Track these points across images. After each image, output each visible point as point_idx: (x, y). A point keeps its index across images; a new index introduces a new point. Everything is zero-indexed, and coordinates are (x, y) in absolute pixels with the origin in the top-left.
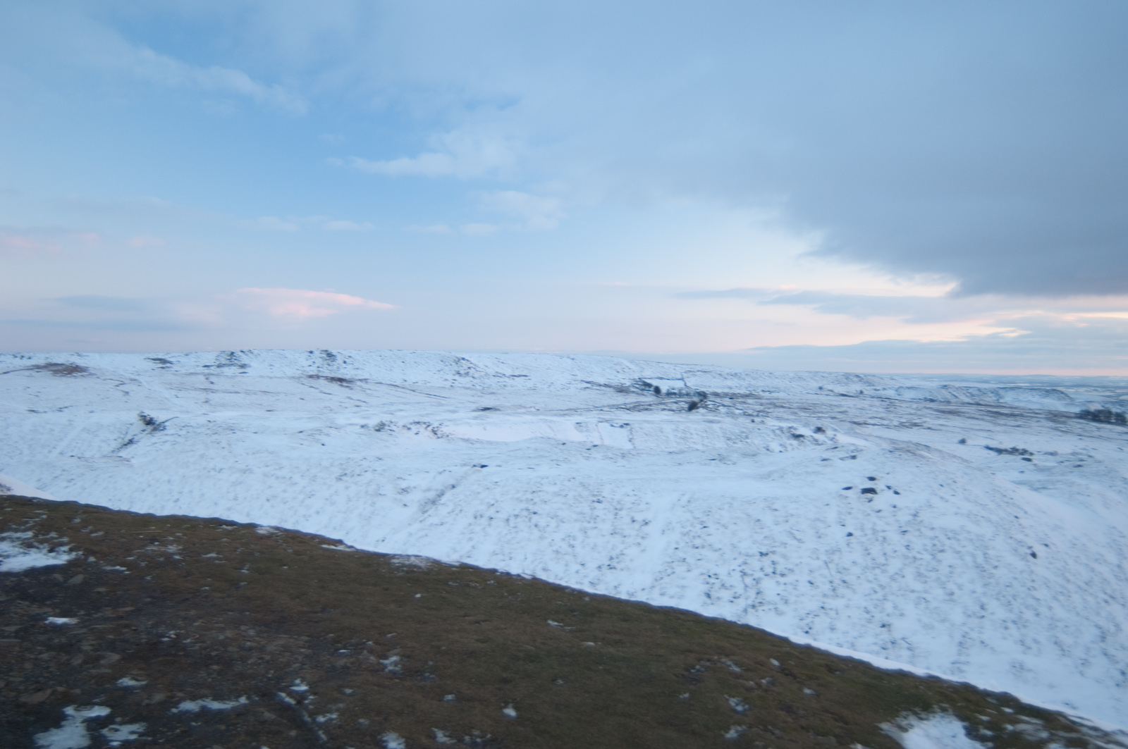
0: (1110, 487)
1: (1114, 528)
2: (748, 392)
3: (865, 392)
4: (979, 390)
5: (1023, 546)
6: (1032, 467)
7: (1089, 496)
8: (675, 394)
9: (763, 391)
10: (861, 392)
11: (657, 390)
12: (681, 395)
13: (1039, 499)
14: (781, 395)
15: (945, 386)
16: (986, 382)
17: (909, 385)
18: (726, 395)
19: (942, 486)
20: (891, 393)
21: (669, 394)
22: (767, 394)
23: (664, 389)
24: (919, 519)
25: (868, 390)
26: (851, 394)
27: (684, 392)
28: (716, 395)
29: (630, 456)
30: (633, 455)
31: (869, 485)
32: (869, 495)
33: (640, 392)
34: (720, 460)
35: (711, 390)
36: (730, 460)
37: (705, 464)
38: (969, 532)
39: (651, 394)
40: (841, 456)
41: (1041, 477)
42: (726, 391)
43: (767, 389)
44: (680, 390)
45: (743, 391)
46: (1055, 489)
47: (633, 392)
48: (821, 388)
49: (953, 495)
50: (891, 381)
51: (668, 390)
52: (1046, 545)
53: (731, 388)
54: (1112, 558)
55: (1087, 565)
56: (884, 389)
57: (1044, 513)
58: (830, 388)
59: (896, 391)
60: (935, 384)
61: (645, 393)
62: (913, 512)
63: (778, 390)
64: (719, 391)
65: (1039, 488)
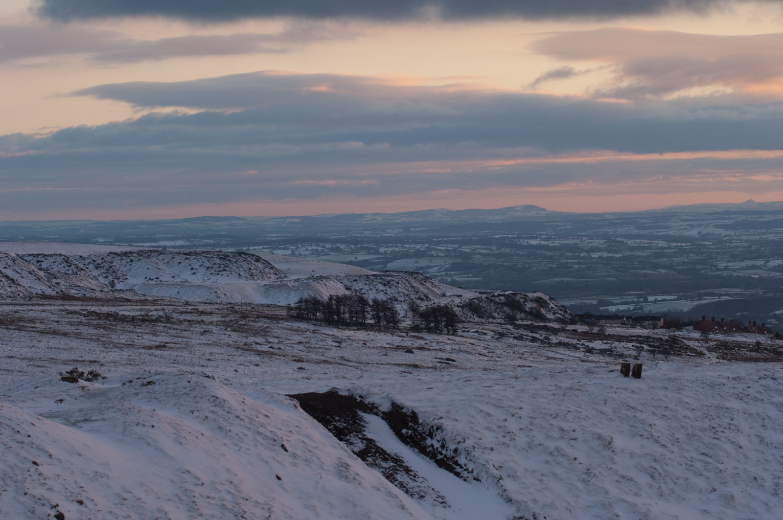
0: (192, 412)
1: (189, 472)
5: (43, 505)
7: (153, 426)
13: (76, 436)
41: (86, 404)
46: (104, 419)
52: (81, 503)
57: (80, 455)
65: (79, 422)
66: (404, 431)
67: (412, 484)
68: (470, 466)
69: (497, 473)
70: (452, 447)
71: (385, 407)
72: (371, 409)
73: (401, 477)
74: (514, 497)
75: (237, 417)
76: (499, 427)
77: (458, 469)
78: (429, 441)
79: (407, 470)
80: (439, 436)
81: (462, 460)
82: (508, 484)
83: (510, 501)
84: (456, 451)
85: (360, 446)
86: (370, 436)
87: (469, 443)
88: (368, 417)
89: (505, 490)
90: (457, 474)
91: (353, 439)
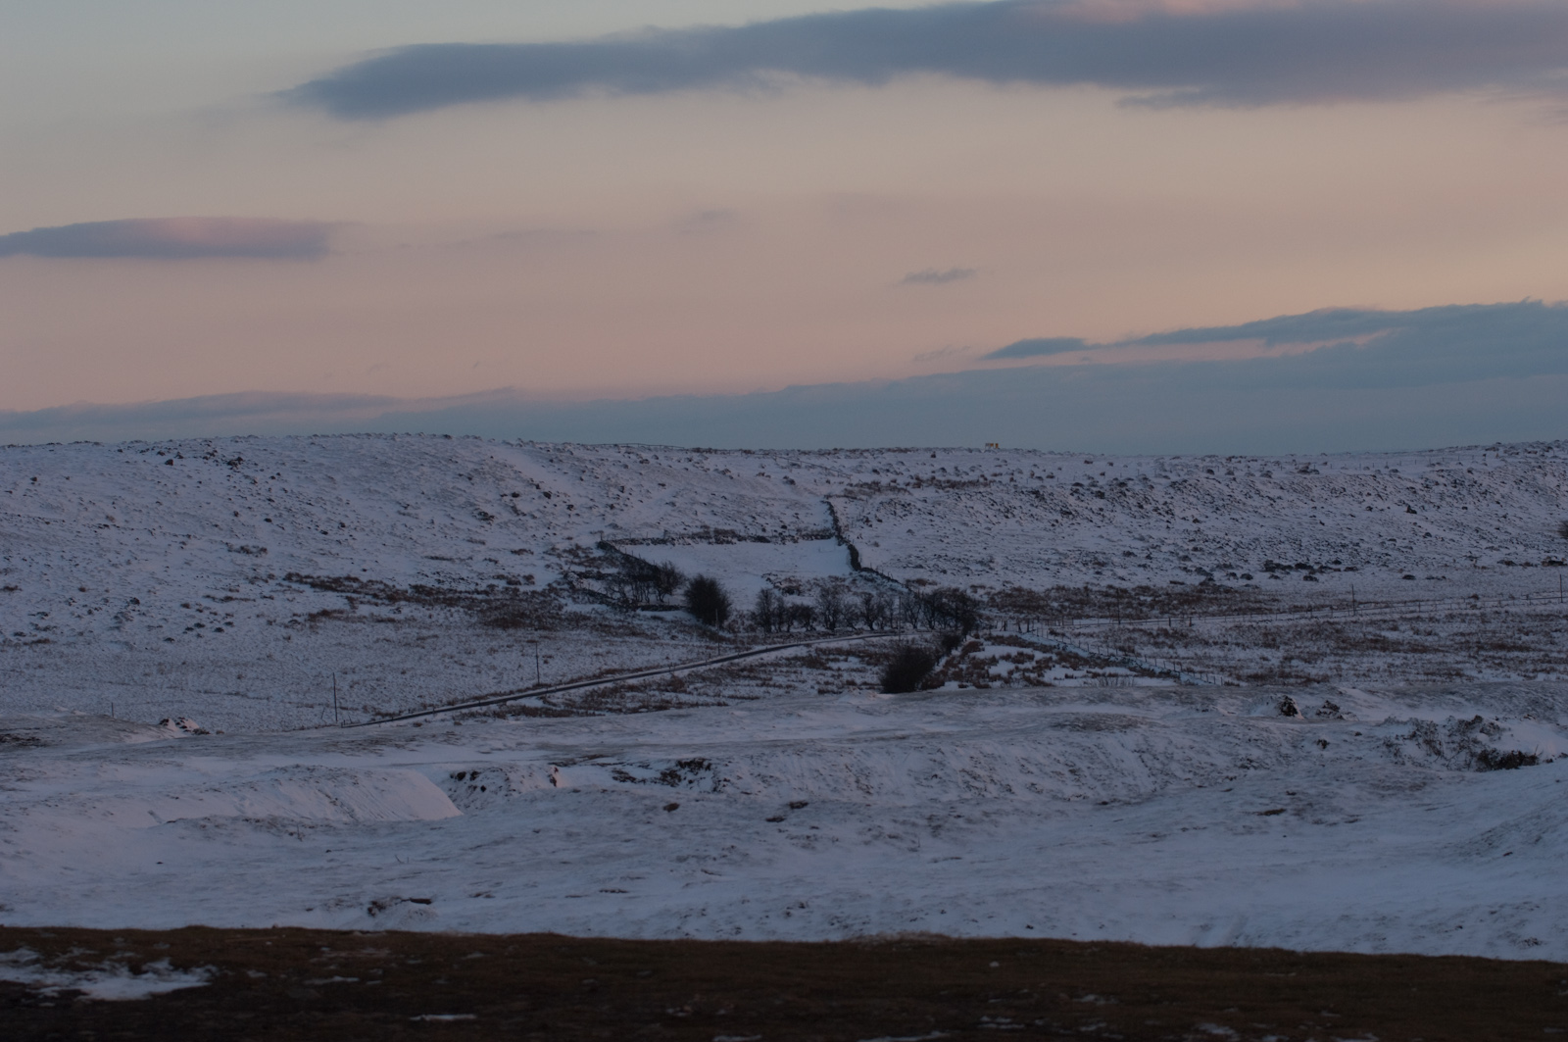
2: (1195, 580)
8: (804, 614)
9: (1270, 567)
11: (707, 602)
12: (835, 618)
14: (1370, 581)
18: (1077, 603)
21: (772, 618)
22: (1296, 579)
23: (743, 594)
27: (851, 600)
28: (1024, 603)
33: (613, 618)
35: (993, 582)
39: (675, 623)
42: (1076, 578)
43: (1291, 557)
44: (830, 591)
45: (1163, 577)
47: (577, 620)
51: (765, 595)
53: (1100, 565)
61: (643, 619)
63: (1347, 556)
64: (1039, 582)
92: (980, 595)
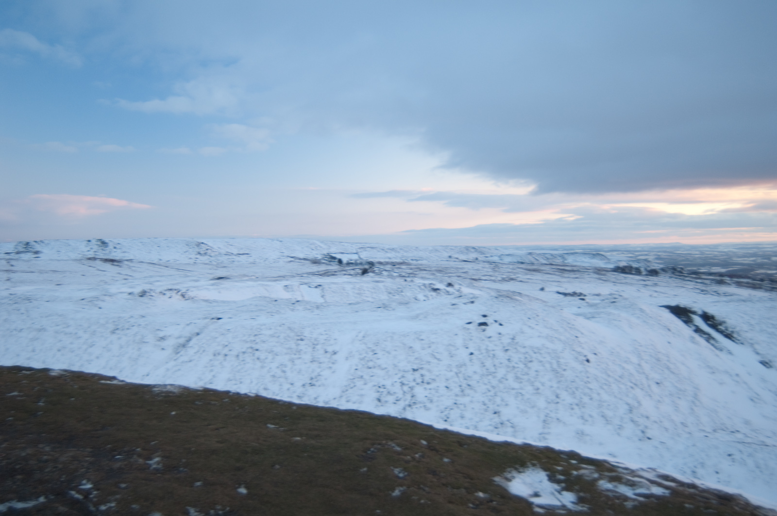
0: (633, 314)
1: (635, 340)
2: (402, 261)
3: (480, 259)
4: (552, 255)
5: (581, 355)
6: (585, 304)
7: (620, 321)
8: (352, 263)
9: (412, 260)
10: (477, 259)
11: (340, 261)
12: (356, 264)
13: (590, 324)
14: (424, 262)
15: (530, 253)
16: (556, 250)
17: (507, 253)
18: (387, 263)
19: (529, 318)
20: (496, 259)
21: (348, 264)
22: (414, 262)
23: (345, 260)
24: (516, 341)
25: (481, 257)
26: (470, 260)
27: (358, 262)
28: (380, 263)
29: (322, 307)
30: (325, 307)
31: (483, 320)
32: (483, 327)
33: (328, 263)
34: (384, 308)
36: (391, 307)
37: (374, 311)
38: (547, 348)
39: (336, 264)
40: (465, 302)
41: (591, 310)
42: (387, 260)
44: (356, 260)
45: (398, 260)
46: (600, 317)
47: (324, 263)
48: (450, 257)
49: (537, 325)
50: (496, 251)
51: (348, 261)
52: (595, 354)
53: (390, 258)
54: (635, 360)
55: (620, 365)
56: (492, 256)
57: (594, 333)
58: (456, 257)
59: (499, 257)
60: (524, 252)
61: (332, 263)
62: (512, 337)
63: (422, 259)
64: (382, 260)
65: (590, 318)
66: (709, 322)
67: (716, 345)
68: (739, 338)
69: (751, 341)
70: (730, 330)
71: (700, 312)
72: (694, 313)
73: (712, 342)
74: (760, 352)
75: (650, 317)
76: (748, 322)
77: (734, 339)
78: (720, 327)
79: (713, 339)
80: (724, 325)
81: (735, 335)
82: (757, 347)
83: (758, 353)
84: (733, 332)
85: (694, 328)
86: (697, 324)
87: (738, 329)
88: (694, 316)
89: (755, 349)
90: (733, 341)
91: (691, 326)
92: (375, 262)
